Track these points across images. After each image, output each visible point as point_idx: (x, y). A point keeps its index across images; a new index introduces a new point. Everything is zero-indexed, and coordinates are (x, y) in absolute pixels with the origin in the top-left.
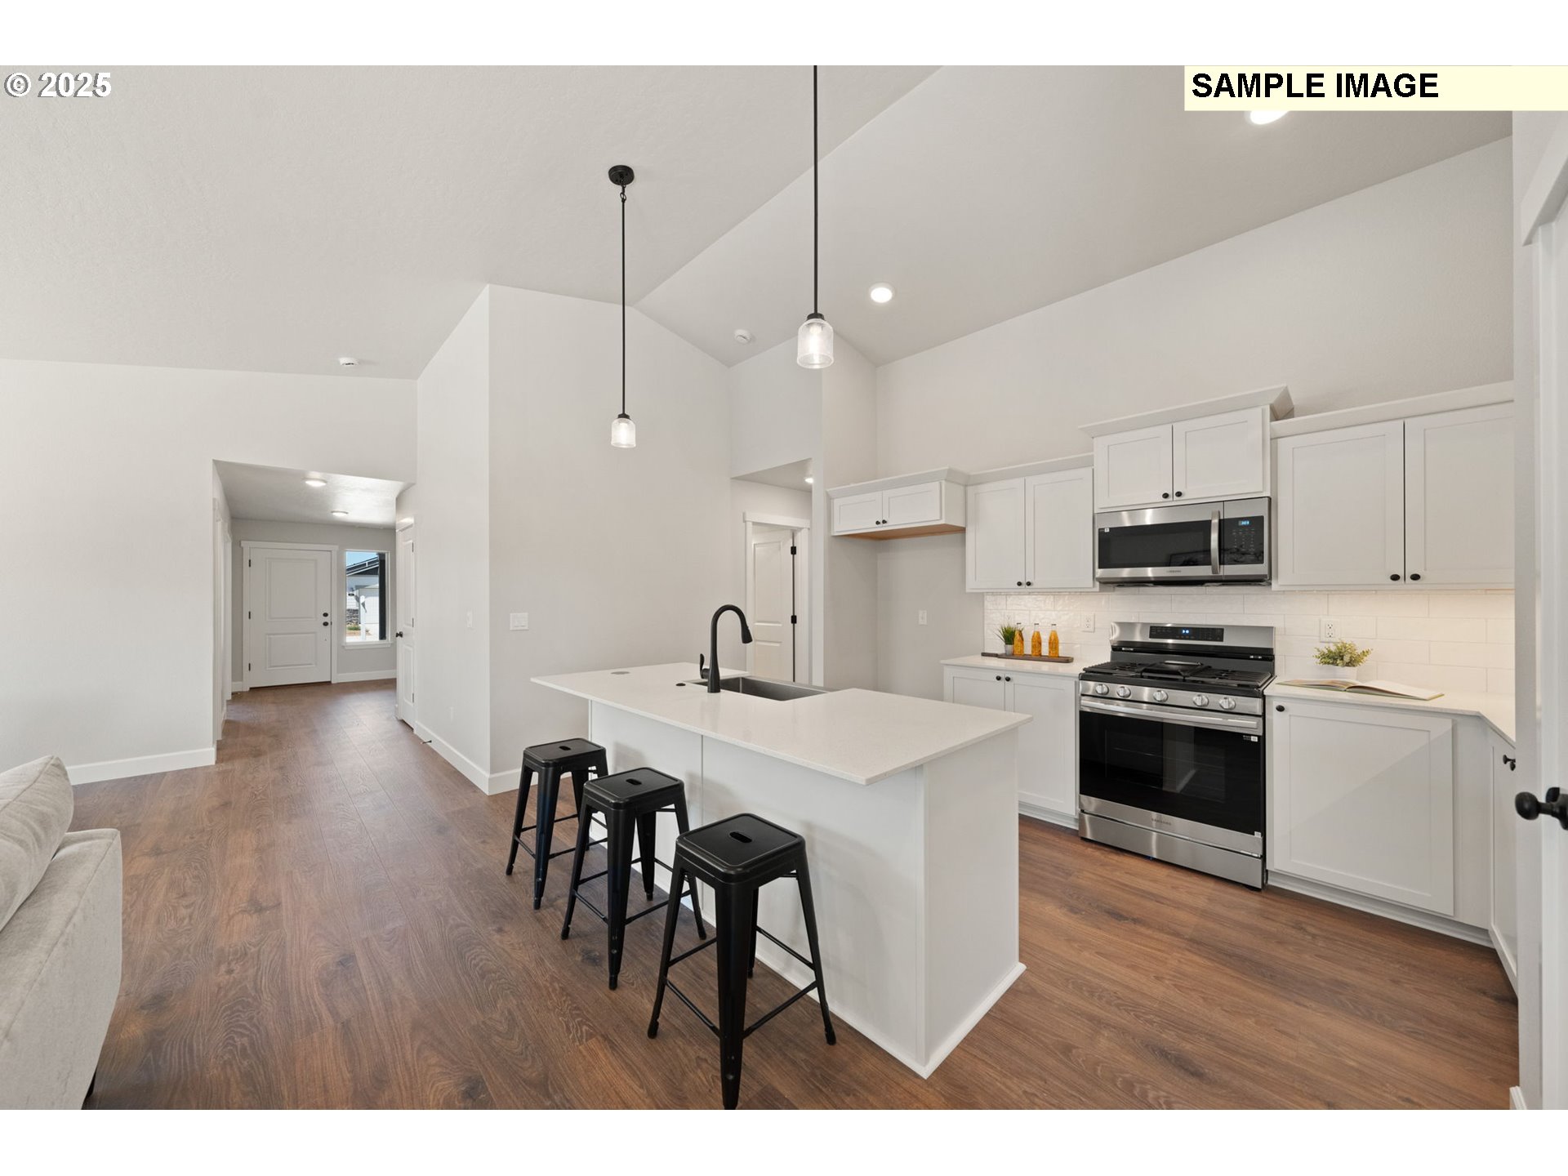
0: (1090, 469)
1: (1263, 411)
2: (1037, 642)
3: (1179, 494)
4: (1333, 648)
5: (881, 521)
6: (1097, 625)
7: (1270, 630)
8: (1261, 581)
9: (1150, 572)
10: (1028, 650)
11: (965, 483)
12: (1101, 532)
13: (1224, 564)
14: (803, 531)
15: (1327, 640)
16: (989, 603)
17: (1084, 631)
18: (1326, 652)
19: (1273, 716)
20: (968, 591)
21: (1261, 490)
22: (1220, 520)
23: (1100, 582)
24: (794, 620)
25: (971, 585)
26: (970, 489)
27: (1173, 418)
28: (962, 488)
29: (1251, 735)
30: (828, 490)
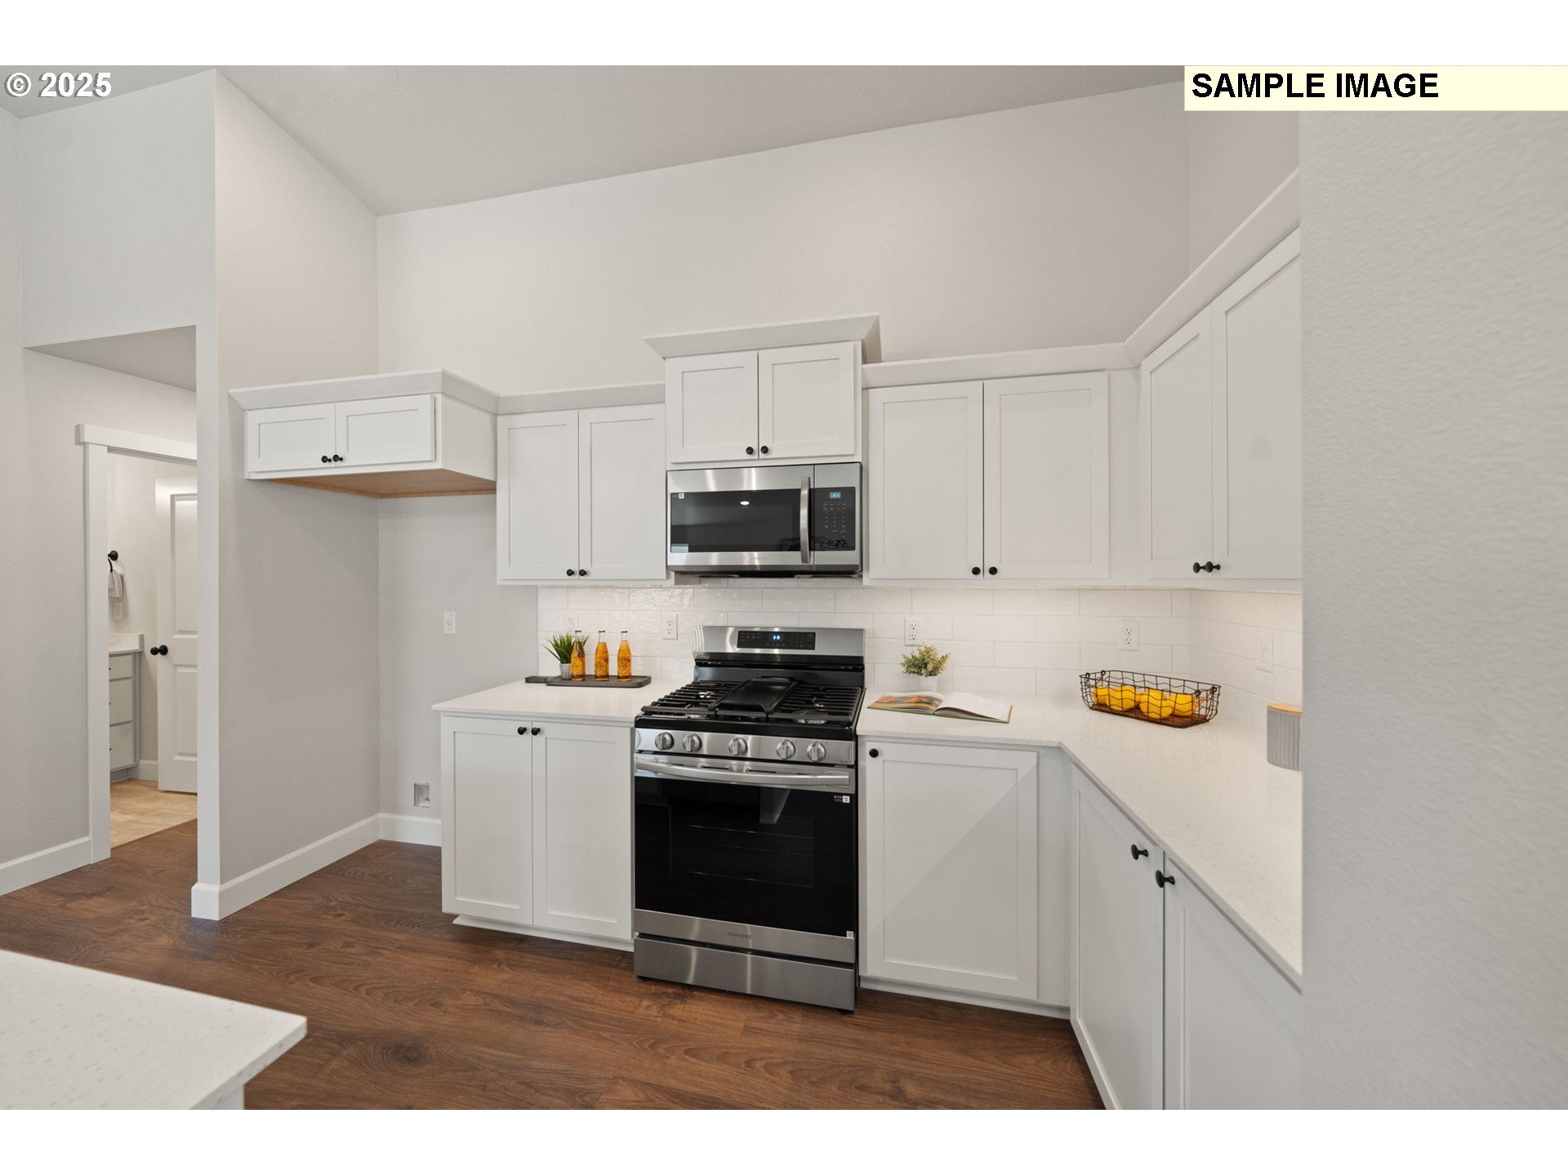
0: (661, 406)
1: (855, 348)
2: (603, 657)
3: (764, 450)
4: (917, 654)
5: (330, 457)
6: (681, 630)
7: (859, 632)
8: (854, 573)
10: (590, 671)
11: (491, 408)
12: (675, 497)
13: (814, 550)
15: (912, 642)
16: (545, 599)
17: (665, 639)
18: (910, 657)
19: (867, 765)
20: (499, 583)
21: (853, 452)
22: (810, 490)
23: (676, 572)
25: (504, 573)
26: (500, 421)
27: (758, 343)
28: (487, 418)
29: (842, 794)
30: (230, 391)
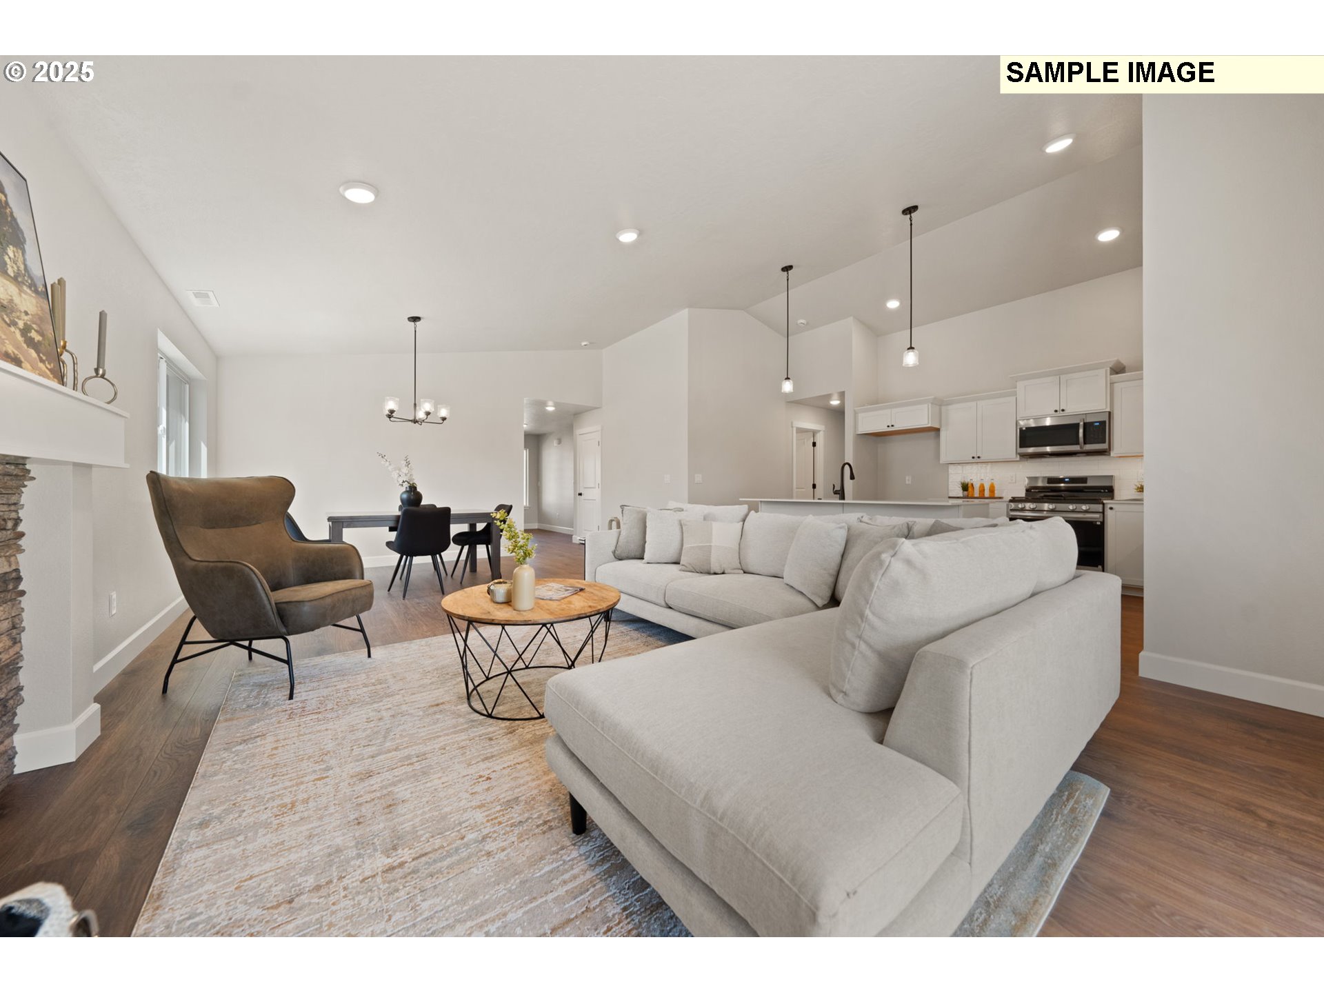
0: (1014, 398)
1: (1106, 370)
2: (982, 490)
3: (1063, 410)
5: (890, 425)
6: (1017, 479)
7: (1111, 477)
8: (1105, 452)
9: (1048, 449)
10: (977, 494)
11: (940, 404)
12: (1021, 430)
13: (1086, 445)
14: (821, 432)
15: (1138, 481)
16: (952, 469)
17: (1009, 483)
19: (1108, 512)
20: (940, 462)
21: (1105, 408)
22: (1084, 423)
23: (1020, 455)
24: (814, 486)
25: (943, 459)
26: (943, 408)
27: (1060, 373)
28: (939, 407)
29: (1097, 521)
30: (856, 409)
